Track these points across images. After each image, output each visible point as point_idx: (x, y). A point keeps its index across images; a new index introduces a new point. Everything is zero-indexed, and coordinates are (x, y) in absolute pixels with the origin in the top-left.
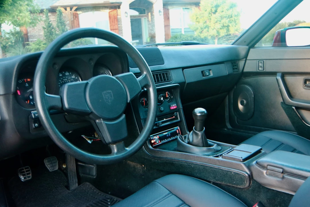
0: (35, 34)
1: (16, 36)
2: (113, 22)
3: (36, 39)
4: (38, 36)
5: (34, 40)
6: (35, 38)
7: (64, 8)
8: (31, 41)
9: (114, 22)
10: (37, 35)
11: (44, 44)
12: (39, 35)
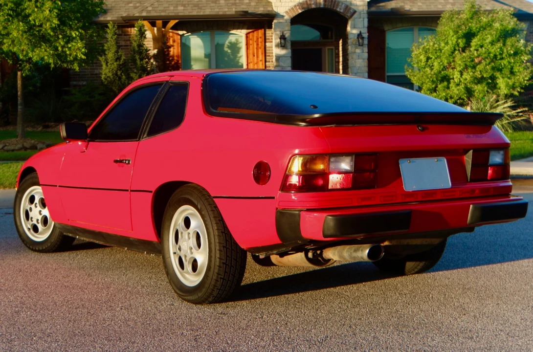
0: (85, 72)
1: (46, 73)
2: (254, 56)
3: (85, 83)
4: (90, 76)
5: (81, 83)
6: (82, 80)
7: (150, 21)
8: (75, 86)
9: (256, 55)
10: (88, 75)
11: (100, 94)
12: (92, 74)
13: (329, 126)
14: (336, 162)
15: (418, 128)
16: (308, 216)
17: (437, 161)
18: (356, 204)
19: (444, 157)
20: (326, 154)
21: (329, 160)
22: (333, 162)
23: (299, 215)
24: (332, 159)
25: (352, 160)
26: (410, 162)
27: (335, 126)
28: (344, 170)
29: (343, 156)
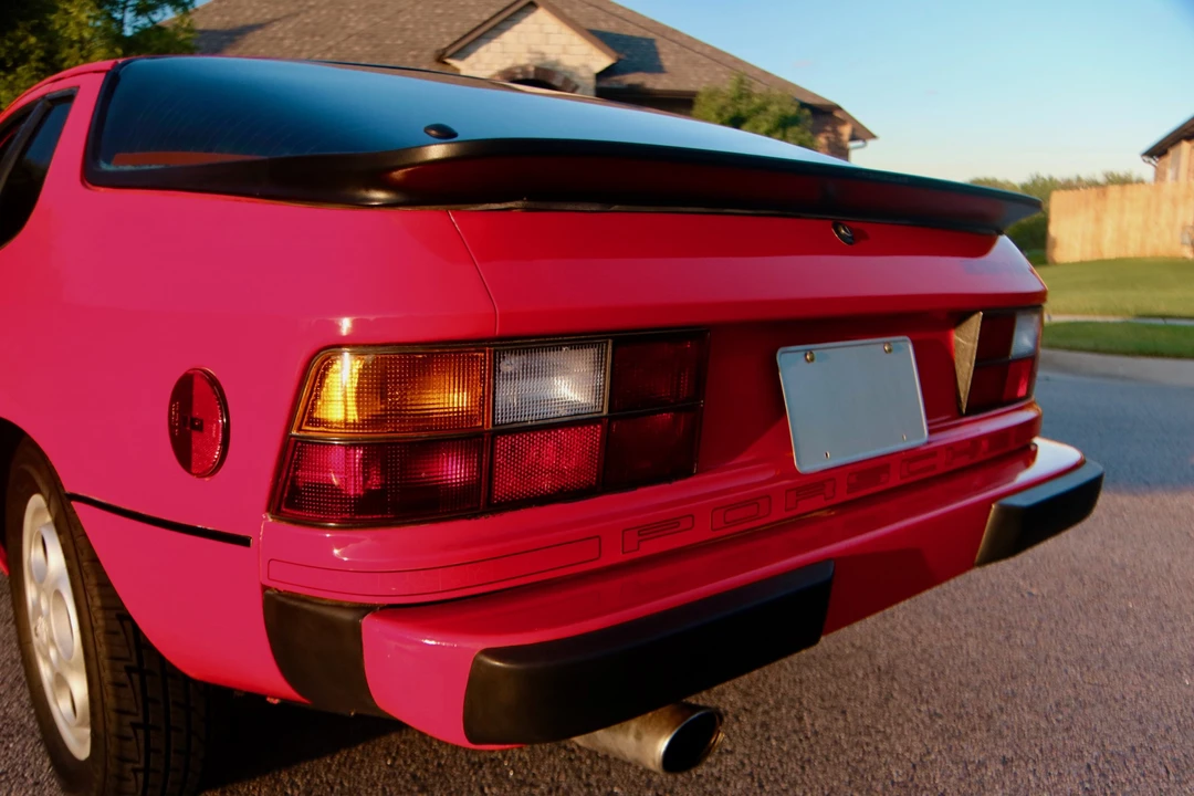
13: (497, 206)
14: (528, 372)
15: (838, 232)
16: (393, 644)
17: (890, 351)
18: (620, 558)
19: (906, 338)
20: (478, 343)
21: (495, 370)
22: (512, 376)
23: (356, 631)
24: (509, 364)
25: (599, 362)
26: (812, 360)
27: (527, 209)
28: (563, 412)
29: (559, 348)
